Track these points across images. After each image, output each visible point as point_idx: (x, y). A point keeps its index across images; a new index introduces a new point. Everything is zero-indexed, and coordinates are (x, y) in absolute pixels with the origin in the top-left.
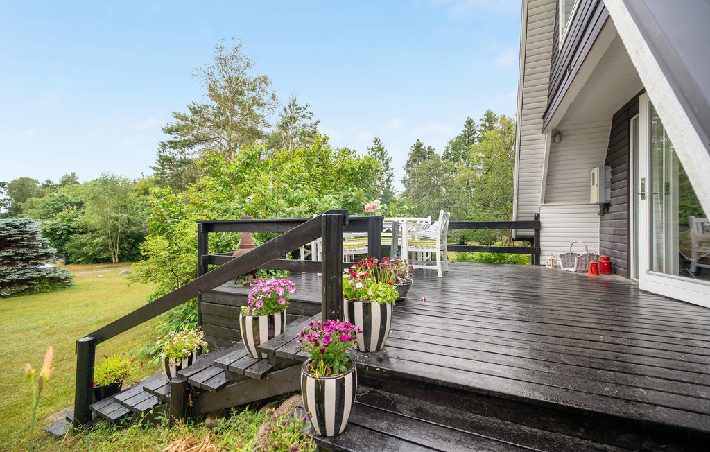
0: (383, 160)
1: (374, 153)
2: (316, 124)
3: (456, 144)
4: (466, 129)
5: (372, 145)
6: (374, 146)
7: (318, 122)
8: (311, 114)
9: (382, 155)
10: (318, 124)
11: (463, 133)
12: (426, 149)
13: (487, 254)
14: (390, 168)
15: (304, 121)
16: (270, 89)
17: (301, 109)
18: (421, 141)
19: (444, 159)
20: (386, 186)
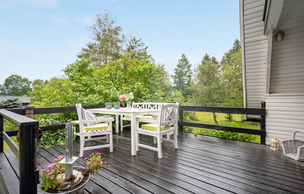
0: (187, 66)
1: (182, 62)
2: (146, 49)
3: (228, 55)
4: (235, 46)
5: (181, 58)
6: (182, 59)
7: (147, 47)
8: (142, 43)
9: (187, 63)
10: (147, 49)
11: (232, 48)
12: (211, 59)
13: (222, 131)
14: (191, 70)
15: (140, 48)
16: (121, 33)
17: (137, 41)
18: (208, 54)
19: (222, 63)
20: (188, 79)
